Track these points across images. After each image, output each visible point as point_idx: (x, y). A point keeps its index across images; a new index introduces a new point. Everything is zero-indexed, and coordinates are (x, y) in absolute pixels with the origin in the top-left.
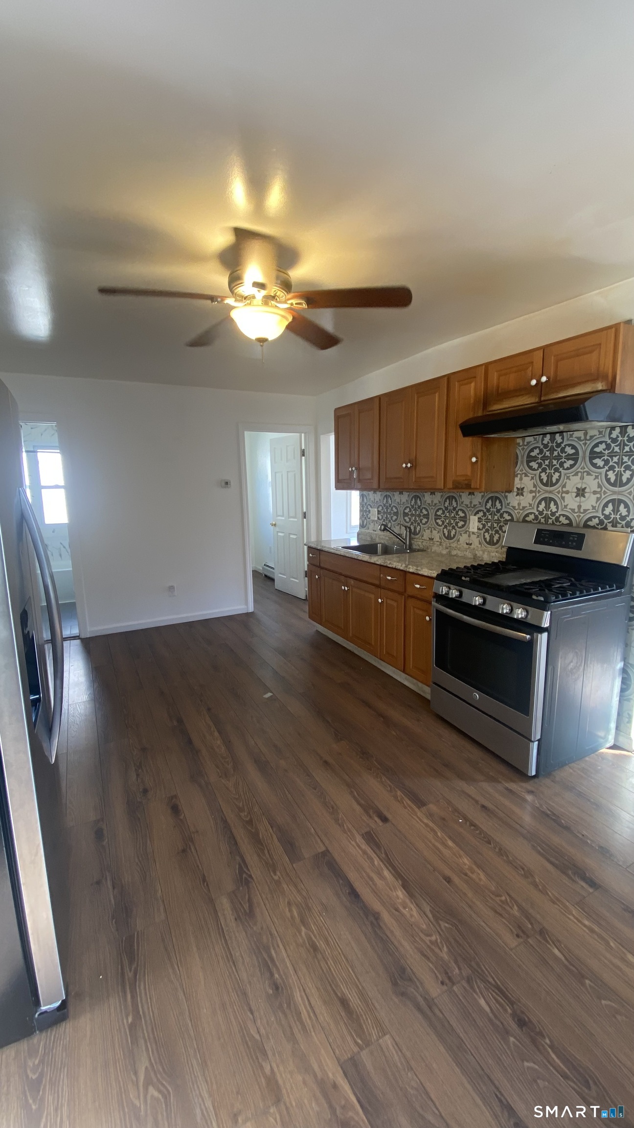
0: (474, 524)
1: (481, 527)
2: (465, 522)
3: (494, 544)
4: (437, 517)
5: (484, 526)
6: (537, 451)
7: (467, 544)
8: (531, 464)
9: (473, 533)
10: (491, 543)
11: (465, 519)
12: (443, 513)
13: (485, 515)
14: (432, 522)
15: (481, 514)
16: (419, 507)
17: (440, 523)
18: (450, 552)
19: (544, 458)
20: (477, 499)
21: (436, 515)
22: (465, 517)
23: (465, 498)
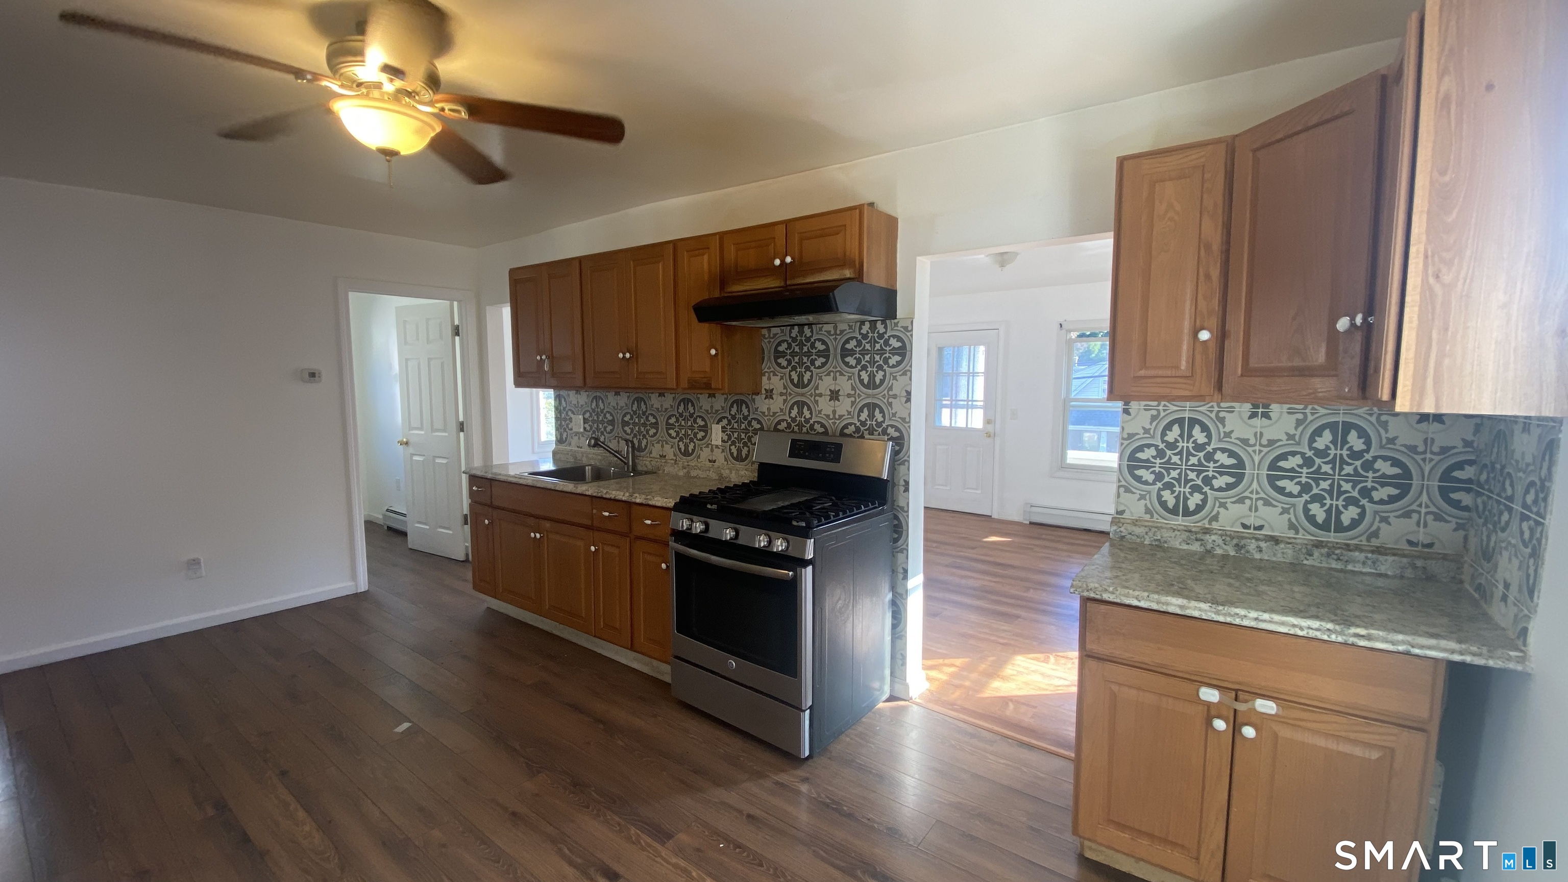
0: (717, 434)
1: (726, 438)
2: (706, 432)
3: (743, 460)
4: (669, 426)
5: (729, 437)
6: (785, 345)
7: (710, 461)
8: (780, 361)
9: (717, 447)
10: (739, 458)
11: (705, 429)
12: (677, 421)
13: (729, 423)
14: (662, 433)
15: (725, 422)
16: (644, 413)
17: (674, 434)
18: (688, 472)
19: (794, 354)
20: (719, 402)
21: (667, 424)
22: (706, 426)
23: (704, 402)
